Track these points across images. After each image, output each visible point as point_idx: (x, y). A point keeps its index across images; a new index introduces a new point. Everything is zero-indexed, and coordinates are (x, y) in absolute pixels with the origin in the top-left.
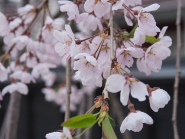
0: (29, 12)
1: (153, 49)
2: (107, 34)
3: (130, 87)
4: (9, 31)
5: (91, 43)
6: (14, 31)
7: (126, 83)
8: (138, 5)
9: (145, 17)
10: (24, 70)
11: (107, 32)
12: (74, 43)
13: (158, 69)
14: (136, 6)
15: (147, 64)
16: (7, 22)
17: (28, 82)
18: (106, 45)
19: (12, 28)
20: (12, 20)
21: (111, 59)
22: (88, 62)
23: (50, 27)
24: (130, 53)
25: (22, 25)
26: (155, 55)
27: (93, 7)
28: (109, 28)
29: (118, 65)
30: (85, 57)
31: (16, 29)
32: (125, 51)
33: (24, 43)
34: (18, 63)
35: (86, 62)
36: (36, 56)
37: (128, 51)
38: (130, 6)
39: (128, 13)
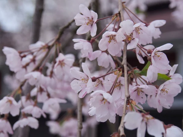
0: (41, 49)
1: (165, 87)
2: (121, 72)
3: (146, 124)
4: (21, 66)
5: (104, 79)
6: (25, 67)
7: (143, 120)
8: (150, 44)
9: (159, 56)
10: (35, 105)
11: (121, 70)
12: (90, 80)
13: (169, 106)
14: (147, 44)
15: (159, 101)
16: (20, 58)
17: (39, 116)
18: (120, 82)
19: (24, 64)
20: (25, 56)
21: (126, 96)
22: (104, 99)
23: (62, 63)
24: (143, 90)
25: (34, 60)
26: (167, 92)
27: (107, 45)
28: (123, 66)
29: (133, 102)
30: (102, 95)
31: (28, 65)
32: (138, 88)
33: (36, 79)
34: (29, 98)
35: (102, 99)
36: (47, 92)
37: (141, 88)
38: (141, 45)
39: (140, 51)
